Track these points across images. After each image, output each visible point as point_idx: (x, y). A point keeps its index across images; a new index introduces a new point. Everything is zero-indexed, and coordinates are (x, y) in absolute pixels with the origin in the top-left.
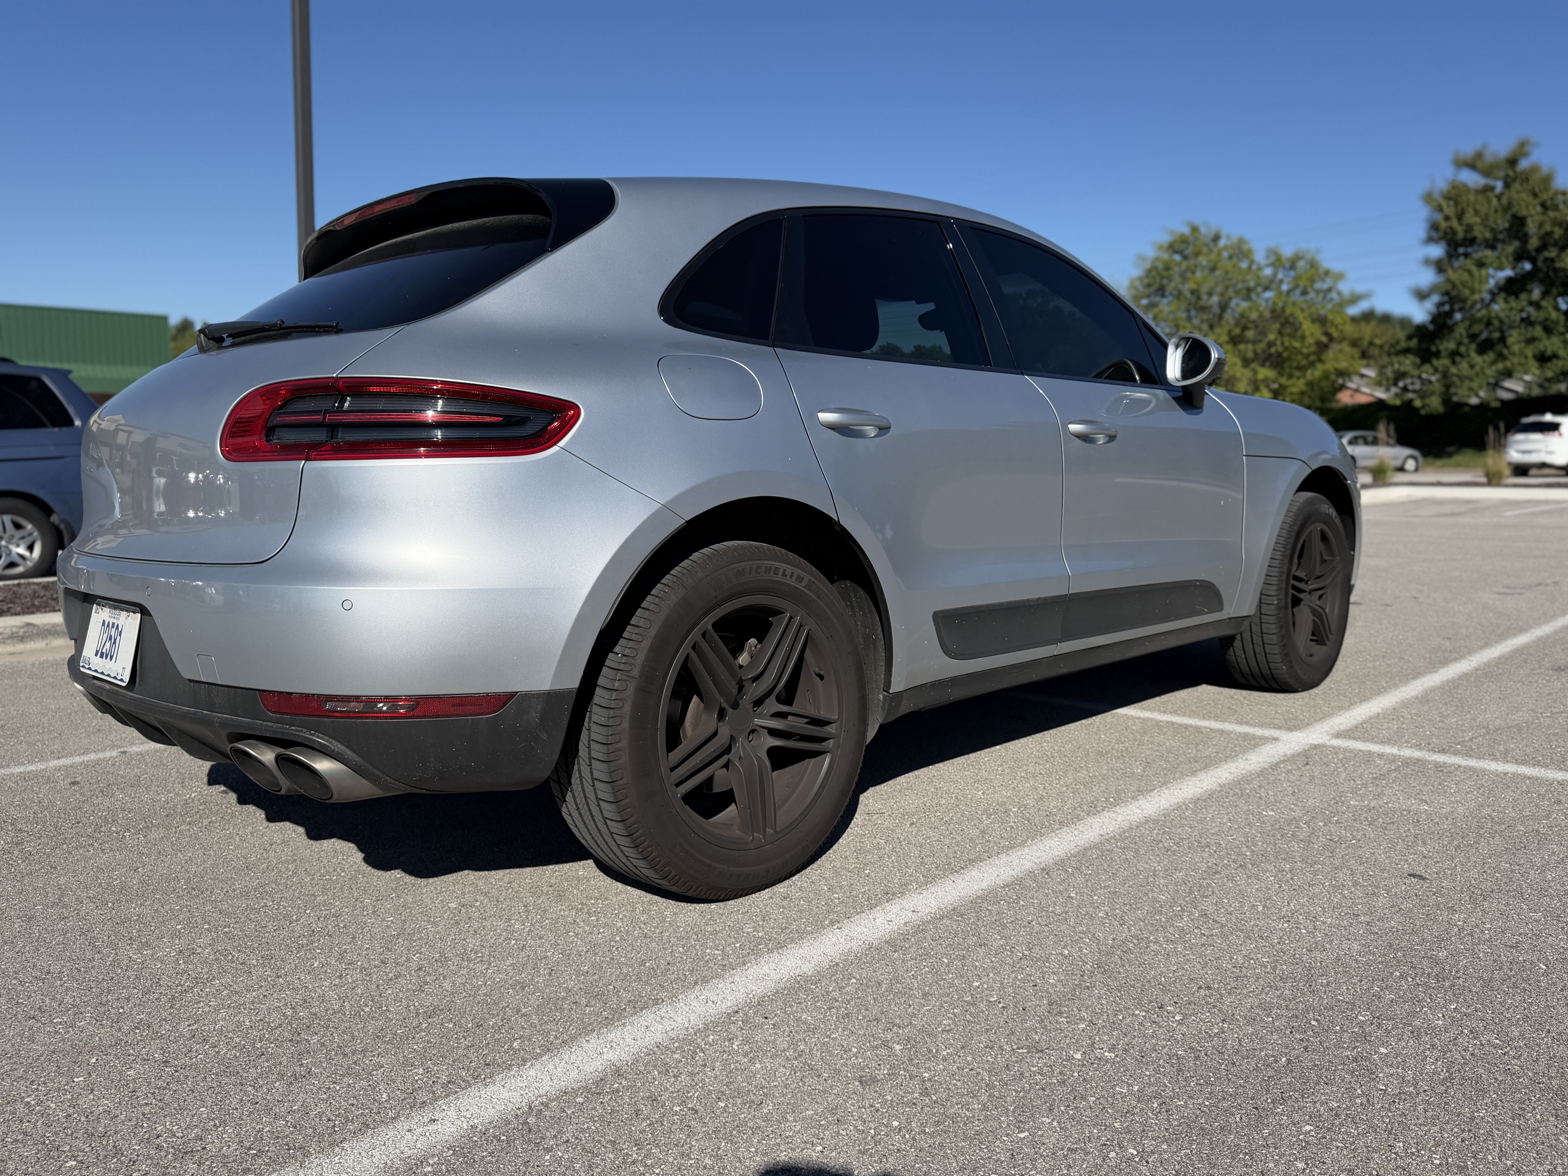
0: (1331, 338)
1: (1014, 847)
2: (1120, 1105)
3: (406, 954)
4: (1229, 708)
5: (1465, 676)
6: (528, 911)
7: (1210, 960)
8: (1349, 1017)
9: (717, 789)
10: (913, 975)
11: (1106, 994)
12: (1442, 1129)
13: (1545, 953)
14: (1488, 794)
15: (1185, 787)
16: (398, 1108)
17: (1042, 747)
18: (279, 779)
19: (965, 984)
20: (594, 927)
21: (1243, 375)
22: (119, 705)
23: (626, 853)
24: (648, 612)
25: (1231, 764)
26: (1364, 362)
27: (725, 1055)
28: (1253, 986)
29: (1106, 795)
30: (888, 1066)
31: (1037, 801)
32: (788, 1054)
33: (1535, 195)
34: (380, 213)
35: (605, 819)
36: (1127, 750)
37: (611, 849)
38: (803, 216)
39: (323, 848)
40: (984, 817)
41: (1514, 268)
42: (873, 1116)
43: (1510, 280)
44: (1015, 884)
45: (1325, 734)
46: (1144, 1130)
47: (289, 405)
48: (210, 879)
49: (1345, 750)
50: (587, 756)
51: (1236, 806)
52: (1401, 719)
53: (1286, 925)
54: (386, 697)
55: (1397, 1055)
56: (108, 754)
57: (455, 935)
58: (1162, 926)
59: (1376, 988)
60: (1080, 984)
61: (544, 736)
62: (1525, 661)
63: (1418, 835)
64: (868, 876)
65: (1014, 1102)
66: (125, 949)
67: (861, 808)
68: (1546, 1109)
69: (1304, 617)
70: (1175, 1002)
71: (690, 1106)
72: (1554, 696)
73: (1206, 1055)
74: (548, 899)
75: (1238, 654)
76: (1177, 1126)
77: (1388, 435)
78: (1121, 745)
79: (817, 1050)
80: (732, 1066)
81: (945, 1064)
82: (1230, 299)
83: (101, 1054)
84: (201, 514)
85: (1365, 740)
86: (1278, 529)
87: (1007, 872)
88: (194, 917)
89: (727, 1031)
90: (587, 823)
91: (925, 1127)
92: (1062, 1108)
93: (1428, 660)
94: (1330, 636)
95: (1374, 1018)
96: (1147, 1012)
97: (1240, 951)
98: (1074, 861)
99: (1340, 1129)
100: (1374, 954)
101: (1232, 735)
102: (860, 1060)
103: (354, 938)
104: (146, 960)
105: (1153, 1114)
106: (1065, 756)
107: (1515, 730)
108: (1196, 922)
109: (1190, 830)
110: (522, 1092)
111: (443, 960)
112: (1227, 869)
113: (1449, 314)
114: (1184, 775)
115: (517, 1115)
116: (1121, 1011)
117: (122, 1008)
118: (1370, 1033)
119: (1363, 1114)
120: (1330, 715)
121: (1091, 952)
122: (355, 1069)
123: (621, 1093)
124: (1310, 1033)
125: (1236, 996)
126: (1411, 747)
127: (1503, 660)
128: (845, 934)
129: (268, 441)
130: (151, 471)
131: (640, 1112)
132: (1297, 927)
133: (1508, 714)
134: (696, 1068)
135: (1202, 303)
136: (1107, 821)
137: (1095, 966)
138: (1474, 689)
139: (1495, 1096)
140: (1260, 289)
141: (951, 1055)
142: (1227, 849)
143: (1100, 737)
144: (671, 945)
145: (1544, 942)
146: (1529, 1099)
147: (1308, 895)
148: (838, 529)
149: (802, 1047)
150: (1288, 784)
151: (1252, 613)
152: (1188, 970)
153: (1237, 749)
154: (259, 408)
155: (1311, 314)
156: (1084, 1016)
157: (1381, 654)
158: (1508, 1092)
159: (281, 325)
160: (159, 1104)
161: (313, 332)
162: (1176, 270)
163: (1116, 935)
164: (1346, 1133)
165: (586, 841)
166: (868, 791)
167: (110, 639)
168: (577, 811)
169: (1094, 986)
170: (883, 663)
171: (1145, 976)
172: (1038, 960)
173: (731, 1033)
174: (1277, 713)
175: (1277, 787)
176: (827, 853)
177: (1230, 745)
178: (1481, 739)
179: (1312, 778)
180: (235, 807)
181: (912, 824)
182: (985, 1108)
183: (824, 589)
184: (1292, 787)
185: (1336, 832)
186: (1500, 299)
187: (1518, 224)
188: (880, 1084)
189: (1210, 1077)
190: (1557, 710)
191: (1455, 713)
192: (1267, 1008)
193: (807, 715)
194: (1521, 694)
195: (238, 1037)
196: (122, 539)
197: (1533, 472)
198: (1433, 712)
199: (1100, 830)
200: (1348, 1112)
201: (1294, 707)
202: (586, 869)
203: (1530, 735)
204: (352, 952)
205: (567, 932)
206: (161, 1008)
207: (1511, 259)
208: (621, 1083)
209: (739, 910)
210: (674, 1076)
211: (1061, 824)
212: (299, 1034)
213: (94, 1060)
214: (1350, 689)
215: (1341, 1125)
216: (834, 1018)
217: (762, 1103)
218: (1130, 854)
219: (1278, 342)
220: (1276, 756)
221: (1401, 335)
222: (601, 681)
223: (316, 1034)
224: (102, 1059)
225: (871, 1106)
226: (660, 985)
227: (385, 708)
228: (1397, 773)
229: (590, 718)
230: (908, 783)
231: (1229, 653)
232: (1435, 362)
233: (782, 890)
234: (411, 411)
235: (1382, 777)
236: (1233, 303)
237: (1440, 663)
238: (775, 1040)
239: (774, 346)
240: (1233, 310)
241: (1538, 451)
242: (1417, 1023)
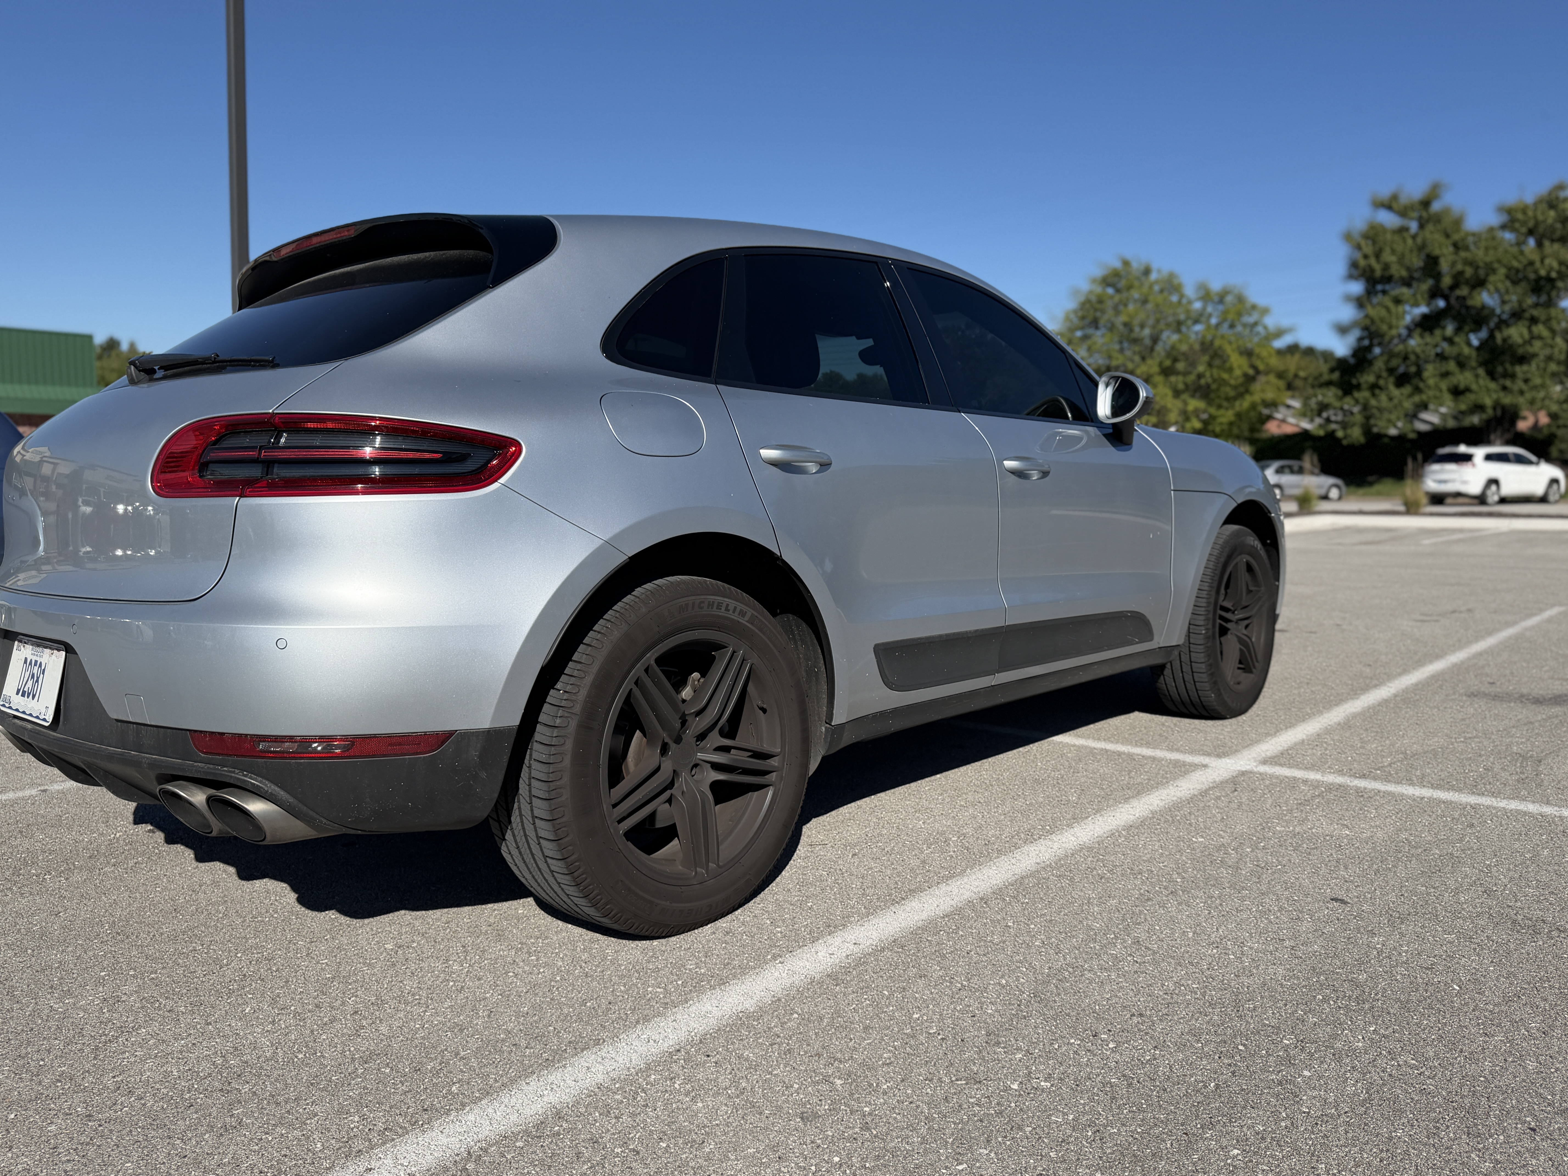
0: (1258, 372)
1: (954, 877)
2: (1055, 1134)
3: (342, 998)
4: (1160, 735)
5: (1385, 702)
6: (466, 952)
7: (1142, 987)
8: (1275, 1041)
9: (659, 824)
10: (854, 1009)
11: (1042, 1023)
12: (1362, 1150)
13: (1458, 974)
14: (1406, 818)
15: (1118, 814)
16: (333, 1158)
17: (981, 776)
18: (211, 821)
19: (905, 1016)
20: (534, 967)
21: (1173, 406)
22: (41, 745)
23: (566, 891)
24: (590, 648)
25: (1162, 791)
26: (1289, 393)
27: (667, 1095)
28: (1184, 1013)
29: (1042, 823)
30: (829, 1102)
31: (976, 830)
32: (729, 1092)
33: (1448, 236)
34: (318, 245)
35: (545, 857)
36: (1062, 777)
37: (551, 887)
38: (745, 256)
39: (255, 888)
40: (925, 847)
41: (1428, 305)
42: (814, 1152)
43: (1425, 317)
44: (955, 914)
45: (1252, 760)
46: (1079, 1159)
47: (224, 440)
48: (136, 922)
49: (1272, 776)
50: (528, 793)
51: (1167, 833)
52: (1325, 745)
53: (1215, 951)
54: (321, 737)
55: (1320, 1077)
56: (27, 793)
57: (391, 978)
58: (1096, 954)
59: (1300, 1012)
60: (1017, 1014)
61: (483, 775)
62: (1441, 687)
63: (1340, 859)
64: (810, 909)
65: (953, 1134)
66: (46, 998)
67: (804, 839)
68: (1459, 1127)
69: (1231, 646)
70: (1109, 1030)
71: (631, 1147)
72: (1467, 721)
73: (1138, 1082)
74: (487, 939)
75: (1168, 683)
76: (1110, 1153)
77: (1313, 464)
78: (1057, 773)
79: (759, 1087)
80: (674, 1106)
81: (885, 1097)
82: (1161, 331)
83: (20, 1109)
84: (129, 553)
85: (1290, 766)
86: (1205, 561)
87: (946, 901)
88: (119, 963)
89: (669, 1070)
90: (527, 861)
91: (865, 1162)
92: (1000, 1139)
93: (1350, 687)
94: (1256, 664)
95: (1298, 1041)
96: (1082, 1040)
97: (1172, 978)
98: (1011, 890)
99: (1265, 1152)
100: (1298, 978)
101: (1163, 762)
102: (802, 1096)
103: (287, 982)
104: (68, 1009)
105: (1087, 1143)
106: (1003, 784)
107: (1431, 755)
108: (1129, 949)
109: (1123, 857)
110: (461, 1138)
111: (380, 1003)
112: (1159, 896)
113: (1369, 349)
114: (1117, 802)
115: (455, 1161)
116: (1056, 1040)
117: (43, 1060)
118: (1294, 1056)
119: (1287, 1137)
120: (1257, 742)
121: (1027, 981)
122: (288, 1118)
123: (562, 1136)
124: (1238, 1058)
125: (1167, 1023)
126: (1334, 773)
127: (1420, 686)
128: (787, 968)
129: (201, 477)
130: (78, 500)
131: (582, 1155)
132: (1226, 953)
133: (1424, 740)
134: (637, 1109)
135: (1134, 335)
136: (1043, 849)
137: (1032, 995)
138: (1393, 715)
139: (1412, 1115)
140: (1189, 322)
141: (892, 1089)
142: (1158, 876)
143: (1037, 765)
144: (612, 983)
145: (1458, 963)
146: (1442, 1118)
147: (1236, 920)
148: (780, 564)
149: (744, 1084)
150: (1217, 811)
151: (1181, 642)
152: (1121, 998)
153: (1168, 776)
154: (190, 443)
155: (1238, 348)
156: (1021, 1046)
157: (1306, 681)
158: (1424, 1111)
159: (215, 358)
160: (82, 1161)
161: (249, 365)
162: (1109, 304)
163: (1052, 963)
164: (1271, 1156)
165: (526, 879)
166: (811, 822)
167: (33, 677)
168: (516, 850)
169: (1031, 1016)
170: (825, 696)
171: (1080, 1005)
172: (977, 990)
173: (672, 1072)
174: (1206, 739)
175: (1206, 814)
176: (770, 886)
177: (1161, 772)
178: (1399, 764)
179: (1240, 804)
180: (162, 846)
181: (854, 855)
182: (924, 1141)
183: (767, 623)
184: (1221, 813)
185: (1262, 858)
186: (1417, 333)
187: (1432, 264)
188: (821, 1119)
189: (1142, 1104)
190: (1470, 735)
191: (1375, 739)
192: (1196, 1034)
193: (749, 748)
194: (1437, 719)
195: (165, 1088)
196: (45, 575)
197: (1449, 500)
198: (1355, 738)
199: (1036, 859)
200: (1274, 1136)
201: (1223, 734)
202: (525, 907)
203: (1445, 761)
204: (286, 996)
205: (507, 973)
206: (84, 1059)
207: (1426, 296)
208: (562, 1126)
209: (681, 946)
210: (616, 1117)
211: (999, 852)
212: (230, 1083)
213: (12, 1116)
214: (1276, 716)
215: (1267, 1148)
216: (776, 1054)
217: (703, 1142)
218: (1065, 882)
219: (1208, 374)
220: (1206, 782)
221: (1324, 368)
222: (542, 718)
223: (248, 1083)
224: (21, 1115)
225: (812, 1142)
226: (601, 1025)
227: (319, 748)
228: (1321, 798)
229: (531, 755)
230: (850, 813)
231: (1159, 681)
232: (1356, 394)
233: (724, 925)
234: (348, 447)
235: (1307, 803)
236: (1165, 335)
237: (1362, 689)
238: (717, 1078)
239: (716, 383)
240: (1165, 342)
241: (1453, 481)
242: (1339, 1045)
